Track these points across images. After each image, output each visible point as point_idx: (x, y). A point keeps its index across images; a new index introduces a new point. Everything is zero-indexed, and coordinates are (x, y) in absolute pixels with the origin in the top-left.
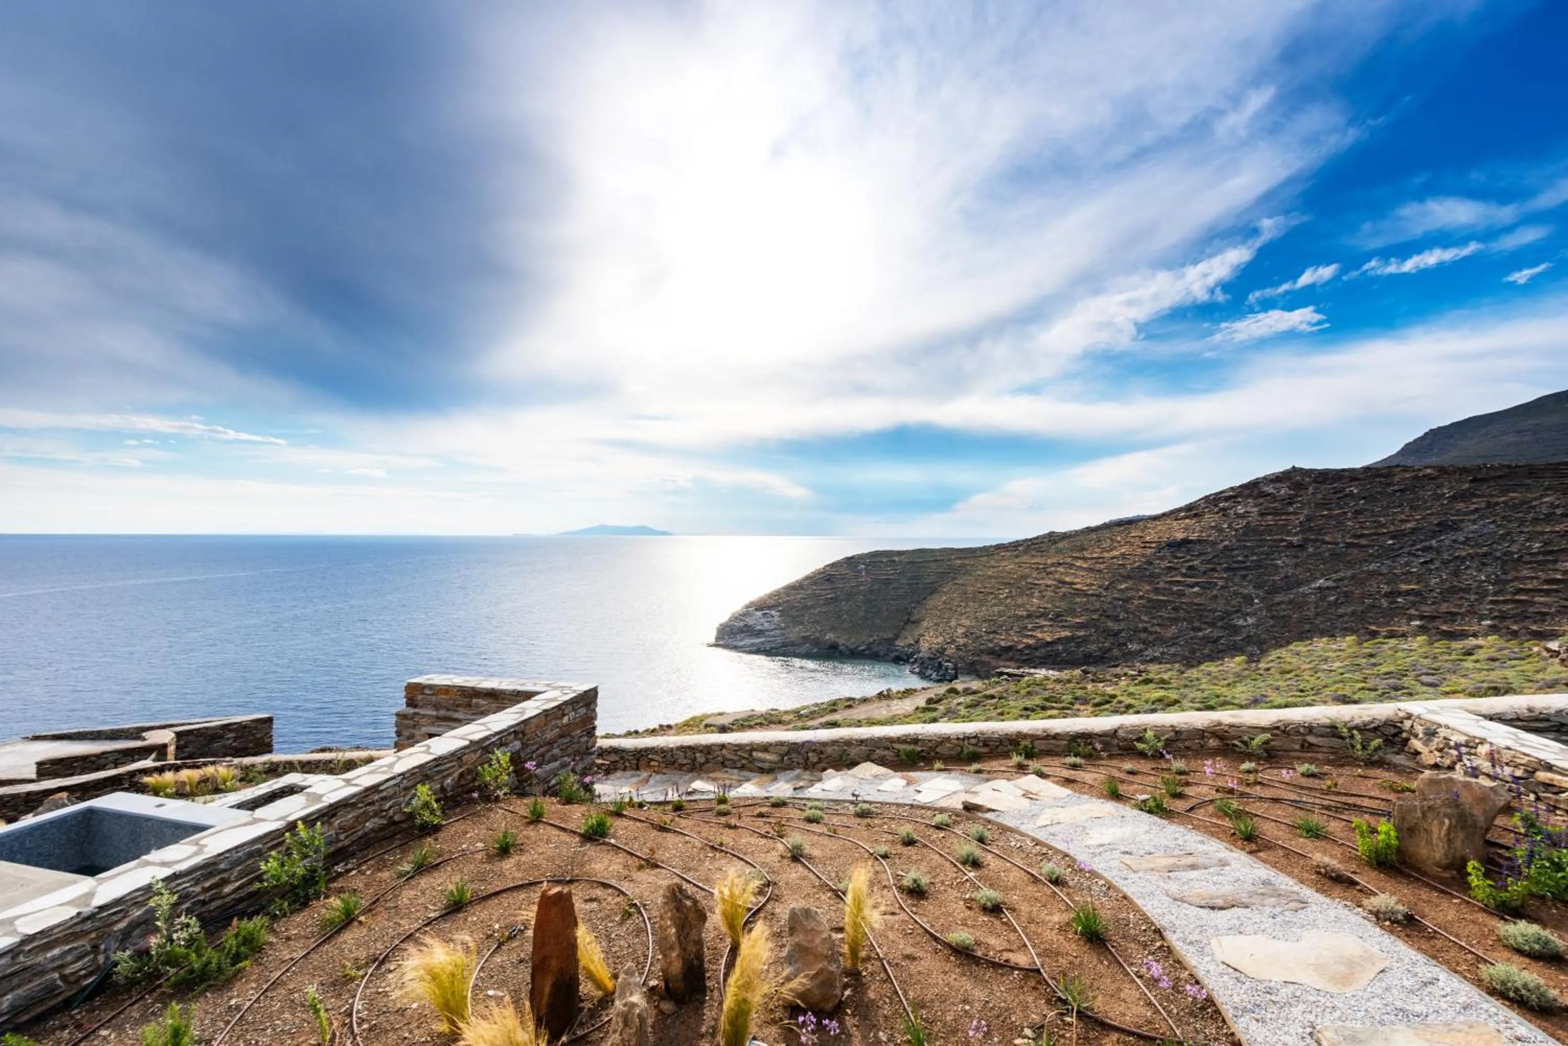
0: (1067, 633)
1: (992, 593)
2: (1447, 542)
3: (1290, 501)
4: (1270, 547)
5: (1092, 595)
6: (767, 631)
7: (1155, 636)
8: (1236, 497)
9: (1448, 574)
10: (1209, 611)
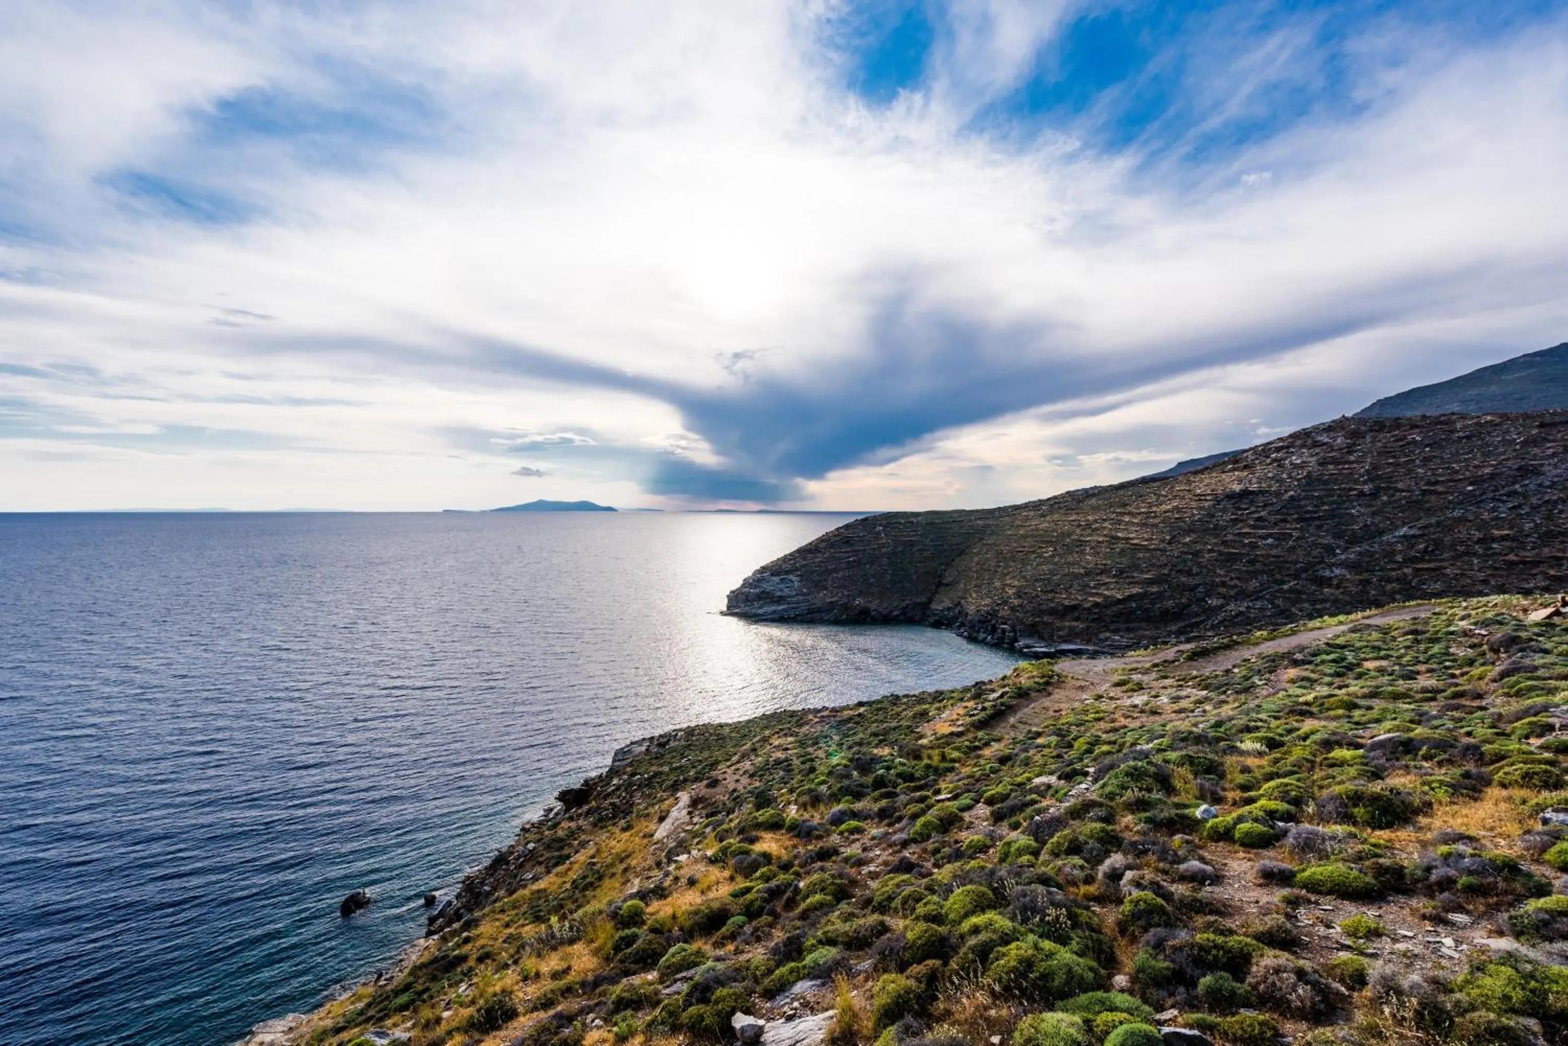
0: (1136, 590)
1: (1033, 552)
2: (1532, 487)
3: (1350, 450)
4: (1339, 496)
5: (1156, 550)
6: (790, 597)
7: (1236, 590)
8: (1288, 447)
9: (1541, 519)
10: (1291, 562)
